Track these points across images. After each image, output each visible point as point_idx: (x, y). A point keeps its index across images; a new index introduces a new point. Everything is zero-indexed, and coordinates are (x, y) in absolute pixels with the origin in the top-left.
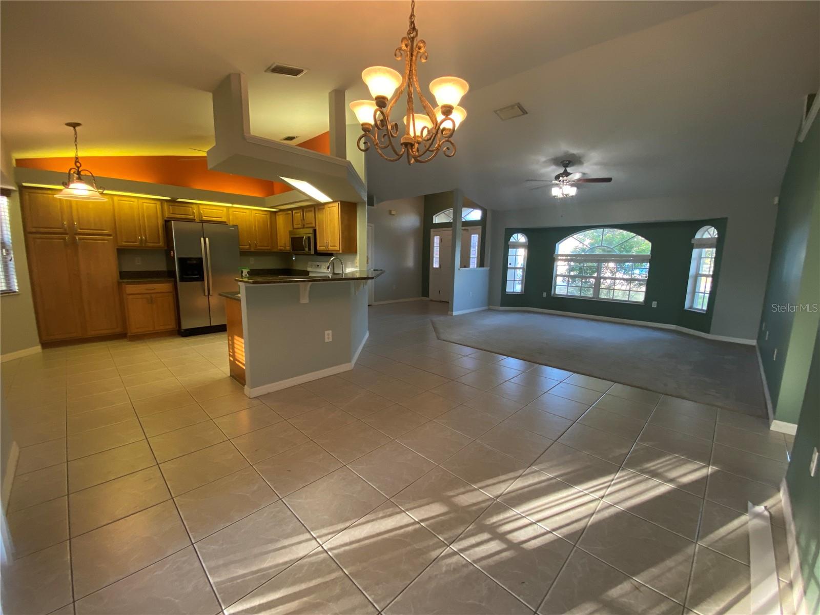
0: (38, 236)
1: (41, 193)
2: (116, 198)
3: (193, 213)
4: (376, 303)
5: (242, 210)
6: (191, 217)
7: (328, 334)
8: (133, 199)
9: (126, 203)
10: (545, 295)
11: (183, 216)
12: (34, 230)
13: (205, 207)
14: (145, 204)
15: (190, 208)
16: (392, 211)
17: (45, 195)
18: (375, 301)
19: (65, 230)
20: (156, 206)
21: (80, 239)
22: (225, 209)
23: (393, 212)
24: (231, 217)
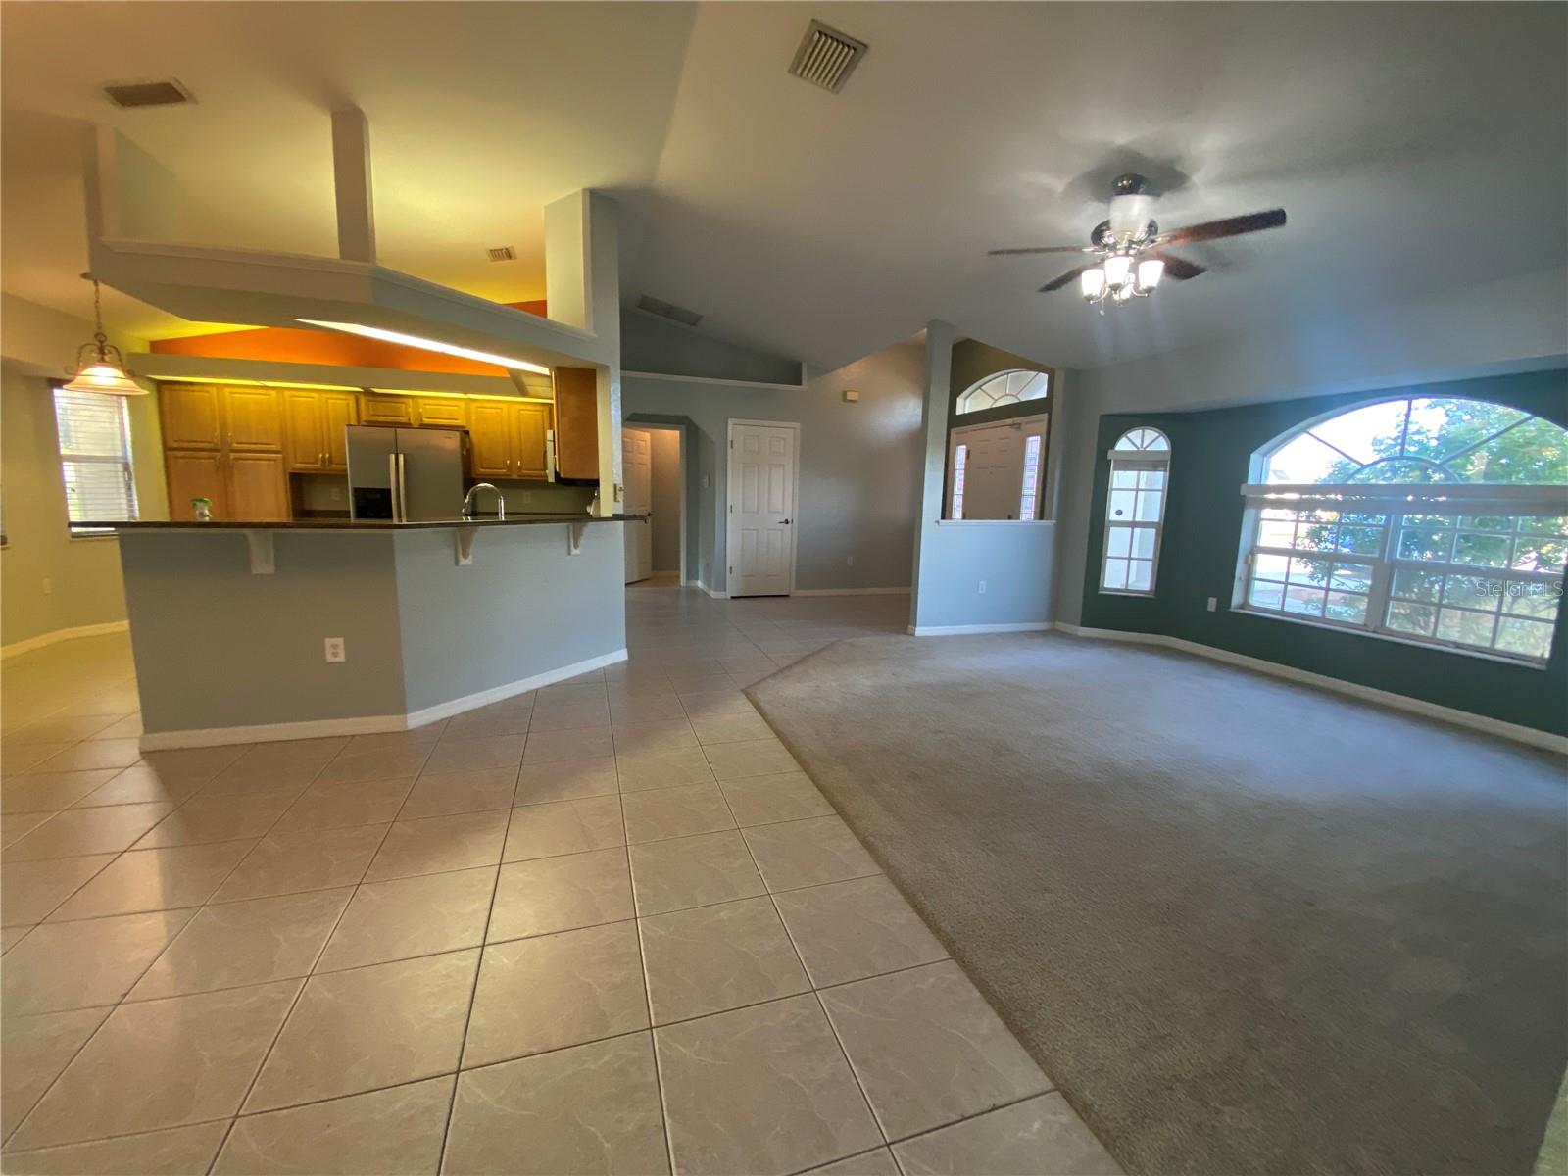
0: (182, 453)
1: (186, 391)
2: (287, 393)
3: (408, 413)
4: (799, 593)
5: (493, 405)
6: (403, 420)
7: (335, 646)
8: (313, 394)
9: (302, 399)
10: (1212, 604)
11: (390, 419)
12: (176, 445)
13: (427, 401)
14: (331, 401)
15: (403, 405)
16: (849, 394)
17: (191, 393)
18: (798, 586)
19: (217, 444)
20: (348, 404)
21: (236, 459)
22: (462, 404)
23: (850, 396)
24: (474, 418)
